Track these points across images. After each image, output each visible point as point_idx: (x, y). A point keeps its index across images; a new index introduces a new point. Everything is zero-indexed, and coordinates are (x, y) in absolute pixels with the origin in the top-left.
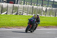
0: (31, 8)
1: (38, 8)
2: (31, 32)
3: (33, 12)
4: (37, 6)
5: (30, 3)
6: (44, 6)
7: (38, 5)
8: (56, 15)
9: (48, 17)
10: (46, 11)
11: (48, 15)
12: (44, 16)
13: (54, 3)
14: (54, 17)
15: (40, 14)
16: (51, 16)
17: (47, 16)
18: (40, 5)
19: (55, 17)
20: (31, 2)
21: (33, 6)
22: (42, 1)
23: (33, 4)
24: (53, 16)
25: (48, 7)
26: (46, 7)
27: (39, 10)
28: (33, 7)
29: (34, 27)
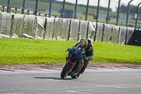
0: (7, 19)
1: (25, 18)
2: (74, 77)
3: (14, 28)
4: (23, 13)
5: (6, 7)
6: (39, 15)
7: (25, 11)
8: (69, 37)
9: (50, 42)
10: (45, 27)
11: (49, 36)
12: (42, 38)
13: (66, 6)
14: (64, 40)
15: (30, 33)
16: (58, 38)
17: (49, 38)
18: (30, 12)
19: (68, 42)
20: (9, 4)
21: (13, 14)
22: (35, 3)
23: (12, 9)
24: (63, 38)
25: (49, 17)
26: (46, 16)
27: (29, 24)
28: (13, 16)
29: (80, 66)
